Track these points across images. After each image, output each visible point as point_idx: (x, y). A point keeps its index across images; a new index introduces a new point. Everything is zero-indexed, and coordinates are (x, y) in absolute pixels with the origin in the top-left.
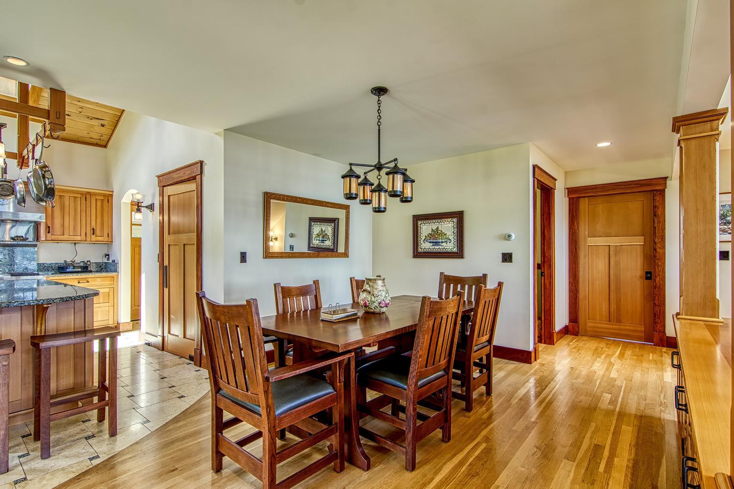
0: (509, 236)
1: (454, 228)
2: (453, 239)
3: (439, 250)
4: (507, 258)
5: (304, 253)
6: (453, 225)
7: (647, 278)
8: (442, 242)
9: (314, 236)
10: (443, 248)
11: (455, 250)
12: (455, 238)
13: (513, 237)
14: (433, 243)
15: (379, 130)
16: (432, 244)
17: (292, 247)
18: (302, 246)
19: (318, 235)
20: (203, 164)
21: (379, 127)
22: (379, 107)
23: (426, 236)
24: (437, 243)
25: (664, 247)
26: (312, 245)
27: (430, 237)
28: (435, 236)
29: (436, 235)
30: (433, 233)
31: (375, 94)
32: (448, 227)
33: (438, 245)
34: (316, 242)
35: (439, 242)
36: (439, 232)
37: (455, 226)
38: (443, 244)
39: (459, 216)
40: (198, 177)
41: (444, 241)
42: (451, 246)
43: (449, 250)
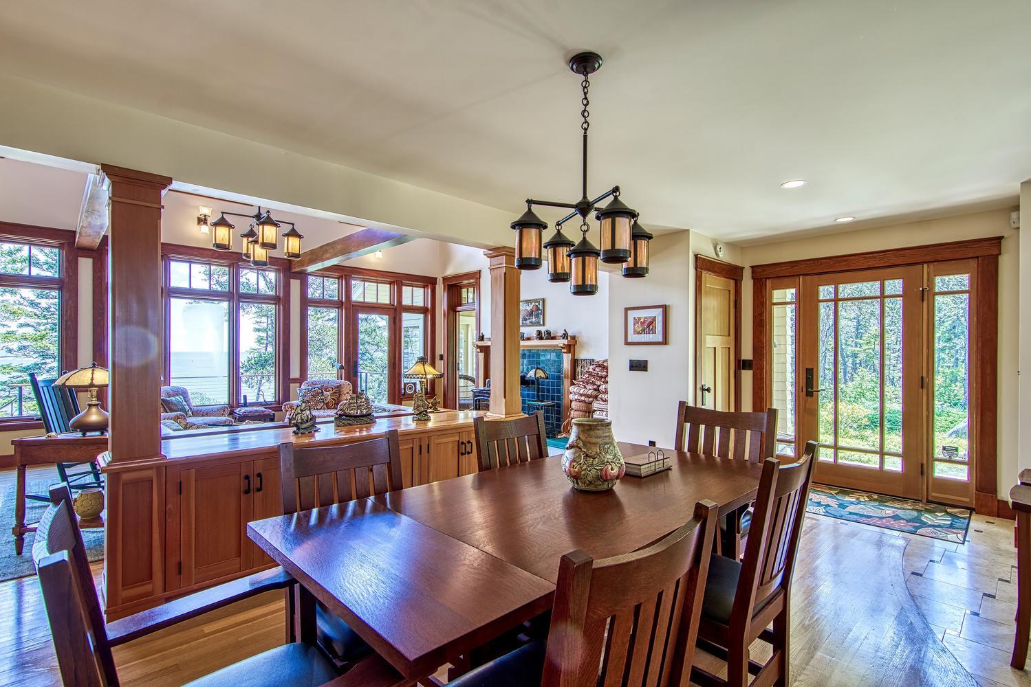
15: (585, 137)
21: (585, 133)
22: (585, 94)
31: (578, 72)
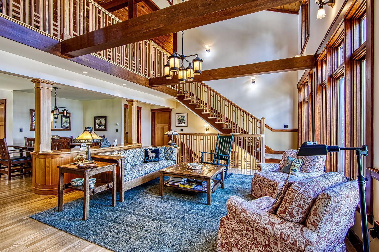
0: (117, 124)
3: (101, 128)
4: (117, 130)
5: (60, 129)
9: (63, 123)
11: (105, 128)
12: (105, 124)
13: (118, 124)
17: (56, 127)
18: (59, 127)
19: (65, 122)
20: (6, 100)
24: (100, 126)
25: (171, 128)
26: (63, 126)
27: (98, 124)
28: (100, 124)
32: (103, 121)
34: (64, 125)
36: (101, 122)
37: (105, 121)
39: (106, 118)
40: (4, 104)
41: (102, 125)
43: (103, 128)
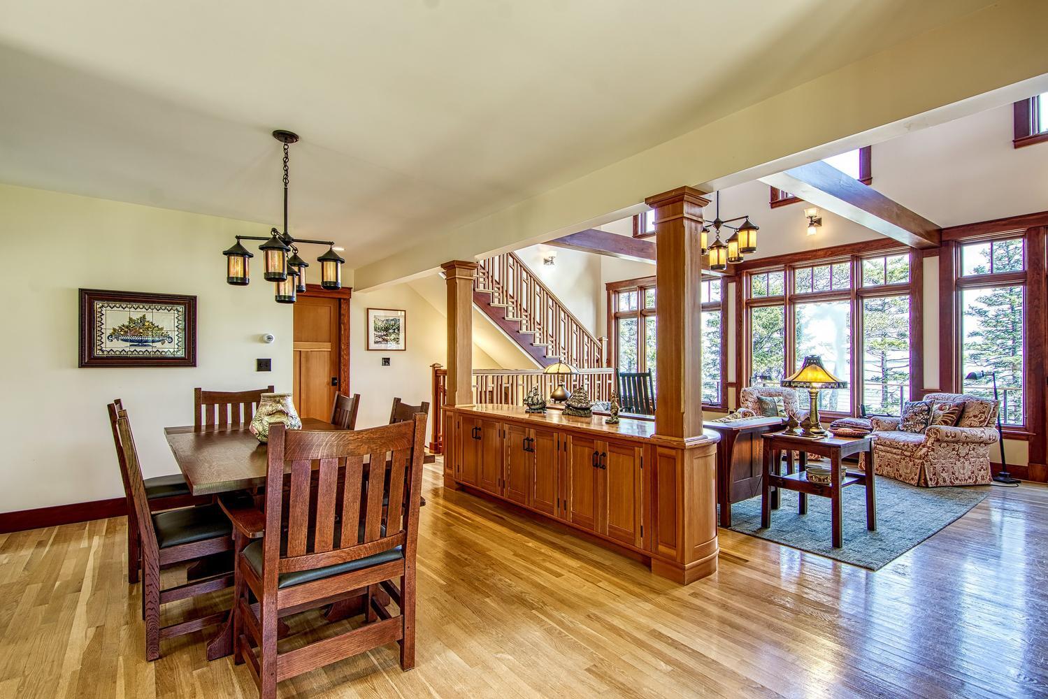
0: (269, 338)
1: (179, 320)
2: (176, 338)
3: (146, 354)
4: (264, 365)
6: (176, 315)
7: (334, 384)
8: (153, 342)
10: (155, 350)
11: (181, 354)
12: (181, 335)
14: (131, 341)
15: (286, 190)
16: (128, 344)
21: (286, 186)
23: (114, 330)
24: (142, 343)
25: (348, 354)
27: (126, 332)
28: (137, 330)
29: (140, 328)
30: (132, 325)
32: (168, 320)
33: (145, 346)
35: (146, 341)
36: (147, 324)
37: (181, 318)
38: (154, 344)
39: (187, 303)
41: (157, 339)
42: (173, 348)
43: (169, 355)
